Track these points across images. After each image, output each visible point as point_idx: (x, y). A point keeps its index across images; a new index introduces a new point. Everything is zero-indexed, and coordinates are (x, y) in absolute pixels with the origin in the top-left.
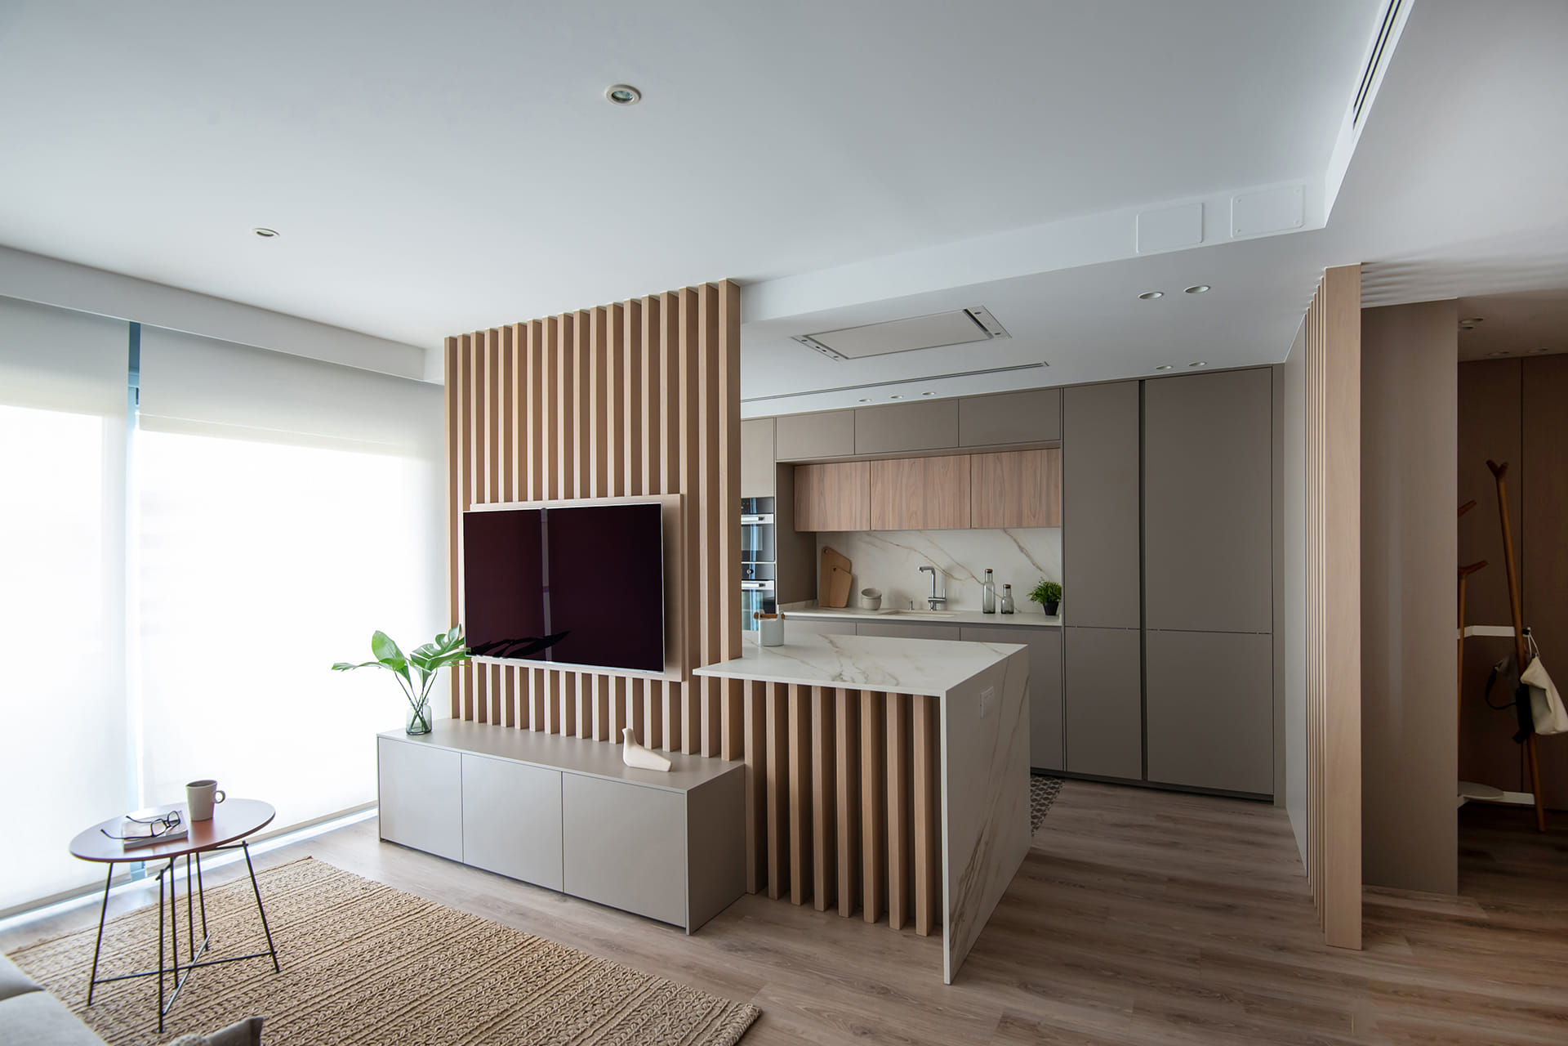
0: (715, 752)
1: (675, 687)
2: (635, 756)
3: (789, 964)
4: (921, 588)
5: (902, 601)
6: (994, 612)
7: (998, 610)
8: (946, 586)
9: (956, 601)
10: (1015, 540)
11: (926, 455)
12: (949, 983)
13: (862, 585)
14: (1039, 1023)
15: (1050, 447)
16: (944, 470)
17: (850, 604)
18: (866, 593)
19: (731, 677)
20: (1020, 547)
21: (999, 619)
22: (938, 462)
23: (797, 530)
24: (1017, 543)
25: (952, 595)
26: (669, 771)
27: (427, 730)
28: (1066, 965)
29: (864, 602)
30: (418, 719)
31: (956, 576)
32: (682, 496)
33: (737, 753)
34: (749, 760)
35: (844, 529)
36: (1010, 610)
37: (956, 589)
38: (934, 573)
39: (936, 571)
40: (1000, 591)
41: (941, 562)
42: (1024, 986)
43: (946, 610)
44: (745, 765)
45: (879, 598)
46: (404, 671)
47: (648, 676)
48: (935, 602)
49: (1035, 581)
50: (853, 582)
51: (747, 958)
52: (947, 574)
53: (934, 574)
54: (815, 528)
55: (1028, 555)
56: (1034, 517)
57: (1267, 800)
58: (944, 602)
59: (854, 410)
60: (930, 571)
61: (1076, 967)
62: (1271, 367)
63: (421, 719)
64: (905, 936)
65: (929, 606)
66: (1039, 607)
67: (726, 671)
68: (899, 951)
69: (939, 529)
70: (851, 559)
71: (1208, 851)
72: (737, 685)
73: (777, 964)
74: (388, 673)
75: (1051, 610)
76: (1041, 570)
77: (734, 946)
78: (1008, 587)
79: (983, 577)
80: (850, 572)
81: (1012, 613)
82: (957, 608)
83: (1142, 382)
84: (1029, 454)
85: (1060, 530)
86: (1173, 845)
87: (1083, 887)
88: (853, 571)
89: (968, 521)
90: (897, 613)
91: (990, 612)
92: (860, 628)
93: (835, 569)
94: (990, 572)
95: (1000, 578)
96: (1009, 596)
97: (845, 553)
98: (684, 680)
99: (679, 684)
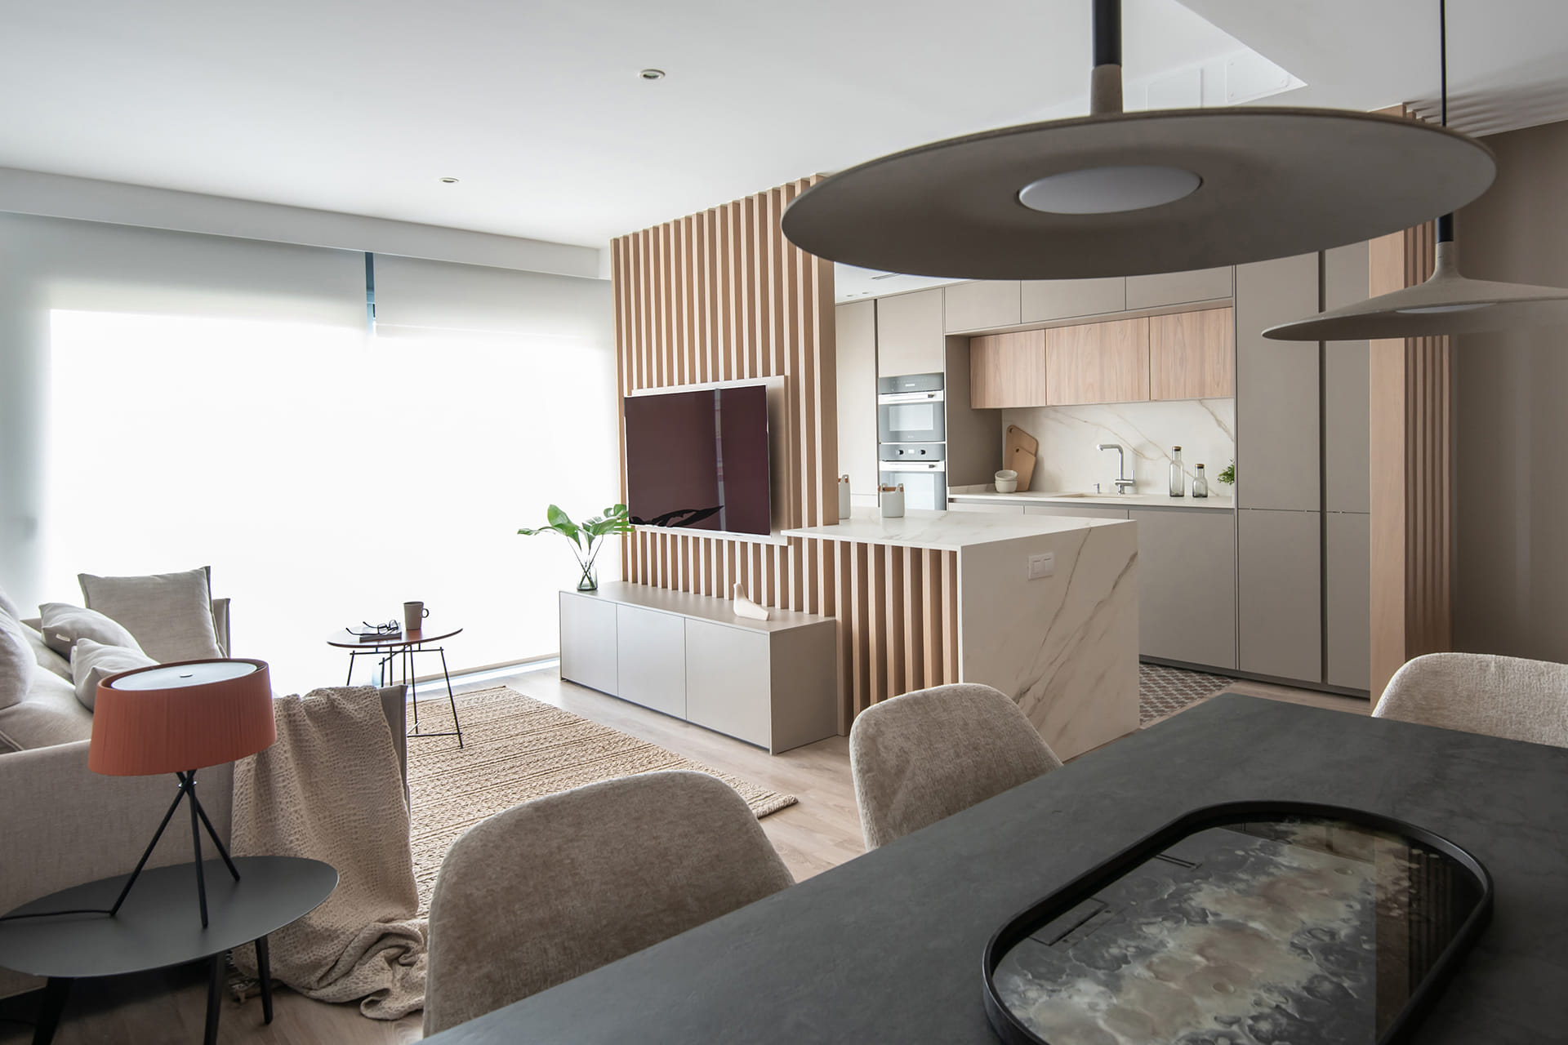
0: (814, 609)
1: (784, 550)
2: (743, 607)
6: (1183, 496)
7: (1188, 493)
8: (1137, 468)
9: (1147, 484)
10: (1212, 414)
11: (1103, 319)
16: (1121, 336)
19: (825, 539)
20: (1217, 420)
21: (1189, 501)
22: (1114, 327)
23: (973, 407)
24: (1215, 416)
25: (1144, 476)
26: (768, 620)
27: (593, 588)
30: (586, 579)
32: (786, 378)
33: (830, 611)
34: (839, 616)
35: (1019, 405)
36: (1204, 493)
37: (1148, 471)
38: (1121, 451)
39: (1125, 451)
40: (1191, 472)
41: (1130, 440)
43: (1137, 493)
44: (835, 620)
46: (575, 537)
47: (763, 540)
48: (1123, 486)
52: (1138, 453)
53: (1122, 453)
54: (991, 404)
55: (1225, 431)
56: (1218, 385)
58: (1134, 484)
60: (1117, 449)
63: (589, 579)
65: (1116, 489)
67: (821, 533)
69: (1119, 403)
70: (1037, 438)
72: (829, 546)
74: (561, 537)
78: (1200, 466)
79: (1172, 454)
80: (1036, 453)
81: (1206, 496)
82: (1148, 491)
84: (1212, 314)
85: (1233, 401)
88: (1040, 452)
89: (1151, 393)
90: (1080, 496)
91: (1177, 495)
94: (1178, 449)
95: (1189, 461)
96: (1202, 478)
97: (1029, 431)
98: (789, 543)
99: (786, 548)
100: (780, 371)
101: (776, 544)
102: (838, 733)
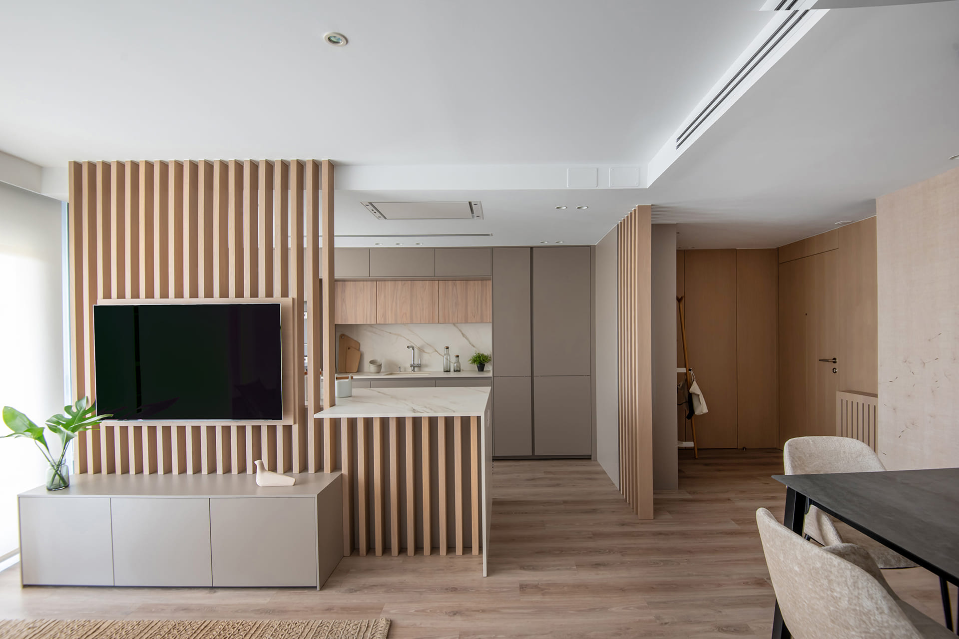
0: (319, 468)
1: (288, 429)
3: (393, 590)
4: (404, 358)
5: (393, 367)
6: (450, 371)
7: (452, 370)
8: (420, 356)
9: (426, 366)
10: (460, 330)
11: (413, 280)
12: (486, 576)
13: (367, 359)
14: (538, 584)
15: (483, 279)
16: (423, 290)
17: (359, 370)
18: (372, 362)
19: (331, 418)
20: (462, 334)
21: (452, 374)
22: (419, 284)
24: (461, 331)
25: (424, 362)
26: (294, 485)
27: (66, 485)
28: (537, 553)
29: (369, 369)
30: (57, 477)
31: (425, 350)
32: (293, 299)
33: (336, 467)
34: (345, 470)
35: (358, 323)
36: (458, 369)
37: (426, 359)
39: (415, 349)
40: (453, 359)
41: (417, 343)
42: (523, 568)
43: (420, 371)
44: (342, 474)
45: (380, 366)
46: (41, 439)
47: (264, 424)
48: (414, 367)
49: (473, 353)
50: (361, 356)
51: (365, 594)
52: (421, 350)
53: (414, 350)
54: (339, 321)
55: (467, 339)
56: (474, 317)
57: (588, 458)
58: (419, 366)
59: (370, 249)
60: (411, 348)
61: (541, 552)
62: (590, 246)
63: (59, 475)
64: (450, 558)
65: (410, 369)
66: (475, 367)
68: (452, 566)
69: (420, 323)
70: (358, 341)
71: (574, 486)
72: (335, 423)
73: (387, 592)
75: (481, 368)
76: (474, 346)
77: (353, 589)
78: (458, 356)
79: (442, 351)
80: (359, 350)
81: (460, 371)
82: (426, 369)
83: (532, 248)
84: (472, 283)
85: (491, 324)
86: (558, 485)
87: (526, 513)
88: (361, 349)
89: (437, 319)
90: (391, 374)
91: (447, 371)
92: (372, 383)
93: (349, 348)
94: (448, 348)
95: (453, 352)
96: (458, 362)
97: (355, 339)
98: (295, 423)
99: (291, 426)
100: (285, 294)
101: (279, 424)
102: (345, 555)
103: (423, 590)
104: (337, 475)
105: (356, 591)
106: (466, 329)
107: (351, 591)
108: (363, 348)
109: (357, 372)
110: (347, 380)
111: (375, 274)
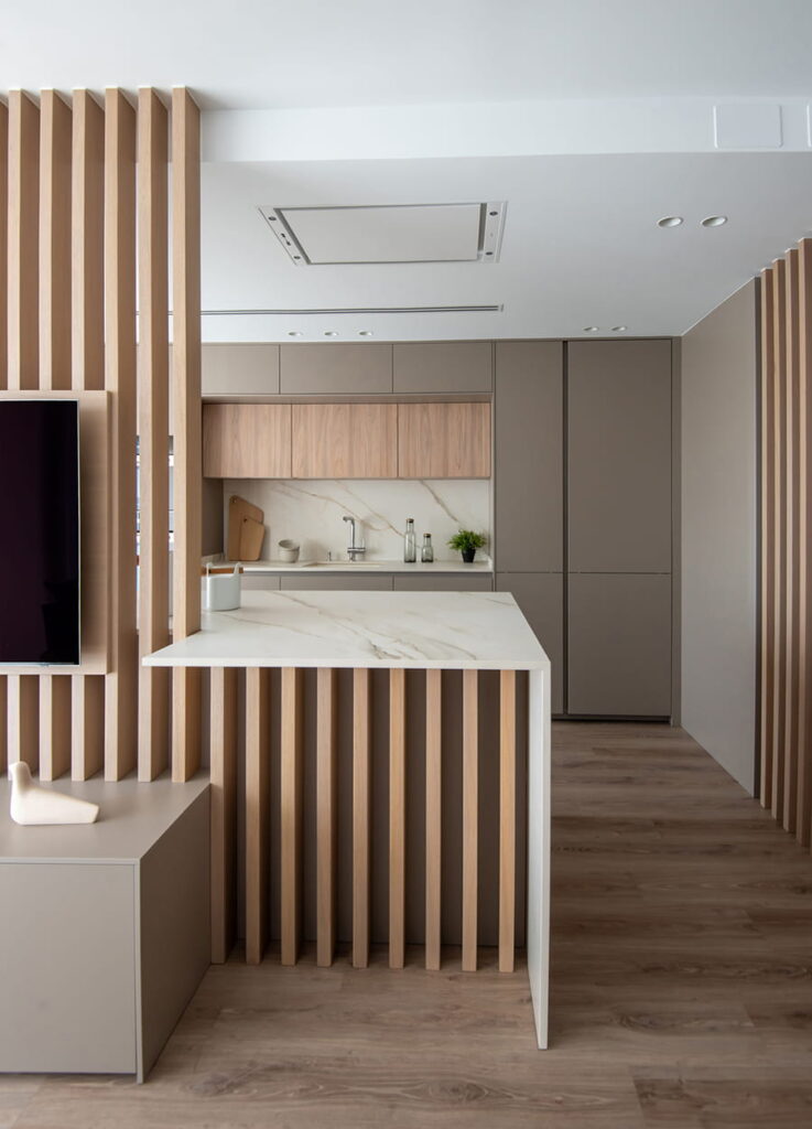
1: (95, 684)
3: (321, 1087)
4: (338, 538)
5: (318, 553)
6: (414, 561)
7: (419, 559)
8: (364, 536)
9: (374, 552)
10: (432, 491)
11: (353, 401)
12: (545, 1047)
13: (275, 537)
15: (475, 400)
16: (371, 420)
17: (262, 557)
18: (284, 544)
19: (190, 665)
20: (436, 497)
21: (419, 567)
22: (364, 409)
23: (206, 475)
24: (433, 493)
25: (370, 545)
29: (278, 555)
31: (374, 526)
33: (198, 767)
34: (217, 776)
35: (262, 475)
36: (429, 558)
37: (374, 540)
38: (353, 523)
39: (356, 523)
40: (421, 541)
41: (360, 513)
43: (364, 559)
44: (210, 785)
45: (296, 551)
47: (46, 672)
48: (354, 553)
49: (455, 531)
50: (266, 533)
52: (366, 525)
55: (443, 506)
56: (459, 468)
57: (664, 721)
58: (363, 552)
59: (280, 345)
60: (349, 522)
62: (671, 339)
65: (348, 557)
66: (459, 554)
67: (180, 656)
68: (458, 1007)
69: (366, 479)
70: (262, 508)
71: (660, 783)
72: (198, 677)
75: (469, 557)
76: (456, 520)
77: (223, 1080)
78: (429, 536)
79: (403, 527)
80: (262, 523)
81: (431, 561)
82: (375, 558)
83: (565, 342)
84: (455, 407)
86: (628, 781)
88: (265, 522)
89: (395, 473)
90: (316, 565)
91: (410, 561)
92: (283, 581)
93: (245, 520)
94: (411, 521)
95: (421, 528)
96: (429, 546)
97: (255, 503)
98: (110, 670)
99: (102, 678)
101: (78, 673)
102: (214, 961)
103: (397, 1091)
104: (199, 787)
105: (231, 1087)
106: (442, 488)
107: (221, 1087)
108: (269, 520)
109: (259, 560)
110: (230, 575)
111: (289, 389)
